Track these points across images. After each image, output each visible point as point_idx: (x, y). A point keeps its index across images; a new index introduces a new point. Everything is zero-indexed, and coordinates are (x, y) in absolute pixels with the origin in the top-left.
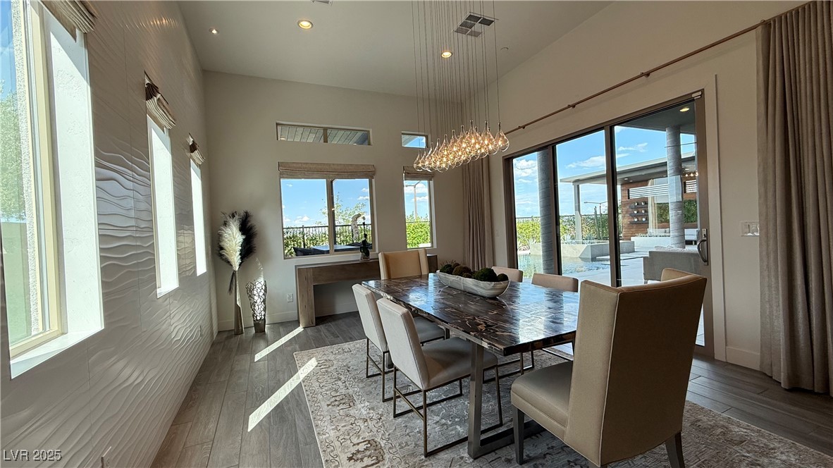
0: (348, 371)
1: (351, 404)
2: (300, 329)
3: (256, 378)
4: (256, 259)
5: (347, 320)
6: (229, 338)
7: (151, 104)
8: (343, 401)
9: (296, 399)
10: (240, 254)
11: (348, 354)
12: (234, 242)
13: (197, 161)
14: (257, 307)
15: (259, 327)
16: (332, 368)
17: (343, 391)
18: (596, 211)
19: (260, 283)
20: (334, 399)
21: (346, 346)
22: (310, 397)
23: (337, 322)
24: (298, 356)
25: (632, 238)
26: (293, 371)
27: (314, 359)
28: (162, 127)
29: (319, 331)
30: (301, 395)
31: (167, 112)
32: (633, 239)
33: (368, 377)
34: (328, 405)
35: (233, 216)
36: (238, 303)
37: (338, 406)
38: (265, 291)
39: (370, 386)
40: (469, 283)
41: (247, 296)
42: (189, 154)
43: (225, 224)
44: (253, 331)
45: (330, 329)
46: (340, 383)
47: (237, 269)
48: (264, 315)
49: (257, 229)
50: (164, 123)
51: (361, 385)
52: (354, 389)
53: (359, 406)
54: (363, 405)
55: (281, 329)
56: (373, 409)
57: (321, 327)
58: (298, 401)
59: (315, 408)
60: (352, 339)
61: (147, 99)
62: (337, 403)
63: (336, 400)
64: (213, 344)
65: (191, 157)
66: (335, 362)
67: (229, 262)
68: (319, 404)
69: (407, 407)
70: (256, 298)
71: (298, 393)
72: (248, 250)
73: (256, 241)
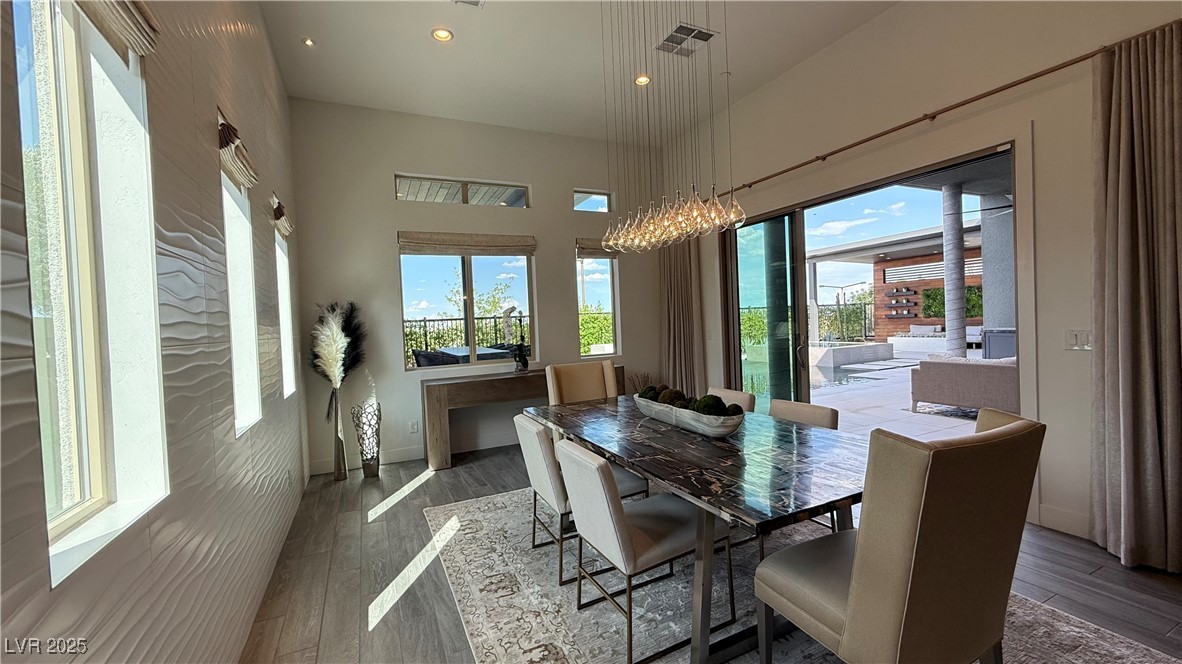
0: (506, 538)
1: (515, 589)
2: (429, 473)
3: (373, 547)
4: (365, 371)
5: (497, 460)
6: (327, 485)
7: (227, 155)
8: (502, 585)
9: (433, 581)
10: (343, 365)
11: (503, 511)
12: (334, 348)
13: (283, 231)
14: (367, 442)
15: (370, 469)
16: (481, 534)
17: (501, 568)
18: (838, 301)
19: (371, 406)
20: (488, 581)
21: (499, 498)
22: (453, 578)
23: (482, 462)
24: (430, 513)
25: (889, 338)
26: (425, 538)
27: (455, 518)
28: (238, 185)
29: (457, 476)
30: (440, 573)
31: (248, 163)
32: (890, 340)
33: (535, 547)
34: (481, 590)
35: (334, 310)
36: (339, 435)
37: (496, 591)
38: (379, 418)
39: (539, 560)
40: (686, 416)
41: (353, 425)
42: (272, 222)
43: (322, 321)
44: (361, 475)
45: (473, 473)
46: (494, 556)
47: (338, 386)
48: (378, 451)
49: (367, 328)
50: (241, 179)
51: (526, 559)
52: (516, 566)
53: (527, 592)
54: (532, 590)
55: (402, 473)
56: (546, 596)
57: (460, 470)
58: (436, 584)
59: (463, 595)
60: (505, 488)
61: (221, 147)
62: (494, 587)
63: (492, 583)
64: (304, 495)
65: (276, 225)
66: (485, 524)
67: (326, 377)
68: (468, 589)
69: (596, 593)
70: (366, 427)
71: (436, 572)
72: (354, 359)
73: (365, 346)
